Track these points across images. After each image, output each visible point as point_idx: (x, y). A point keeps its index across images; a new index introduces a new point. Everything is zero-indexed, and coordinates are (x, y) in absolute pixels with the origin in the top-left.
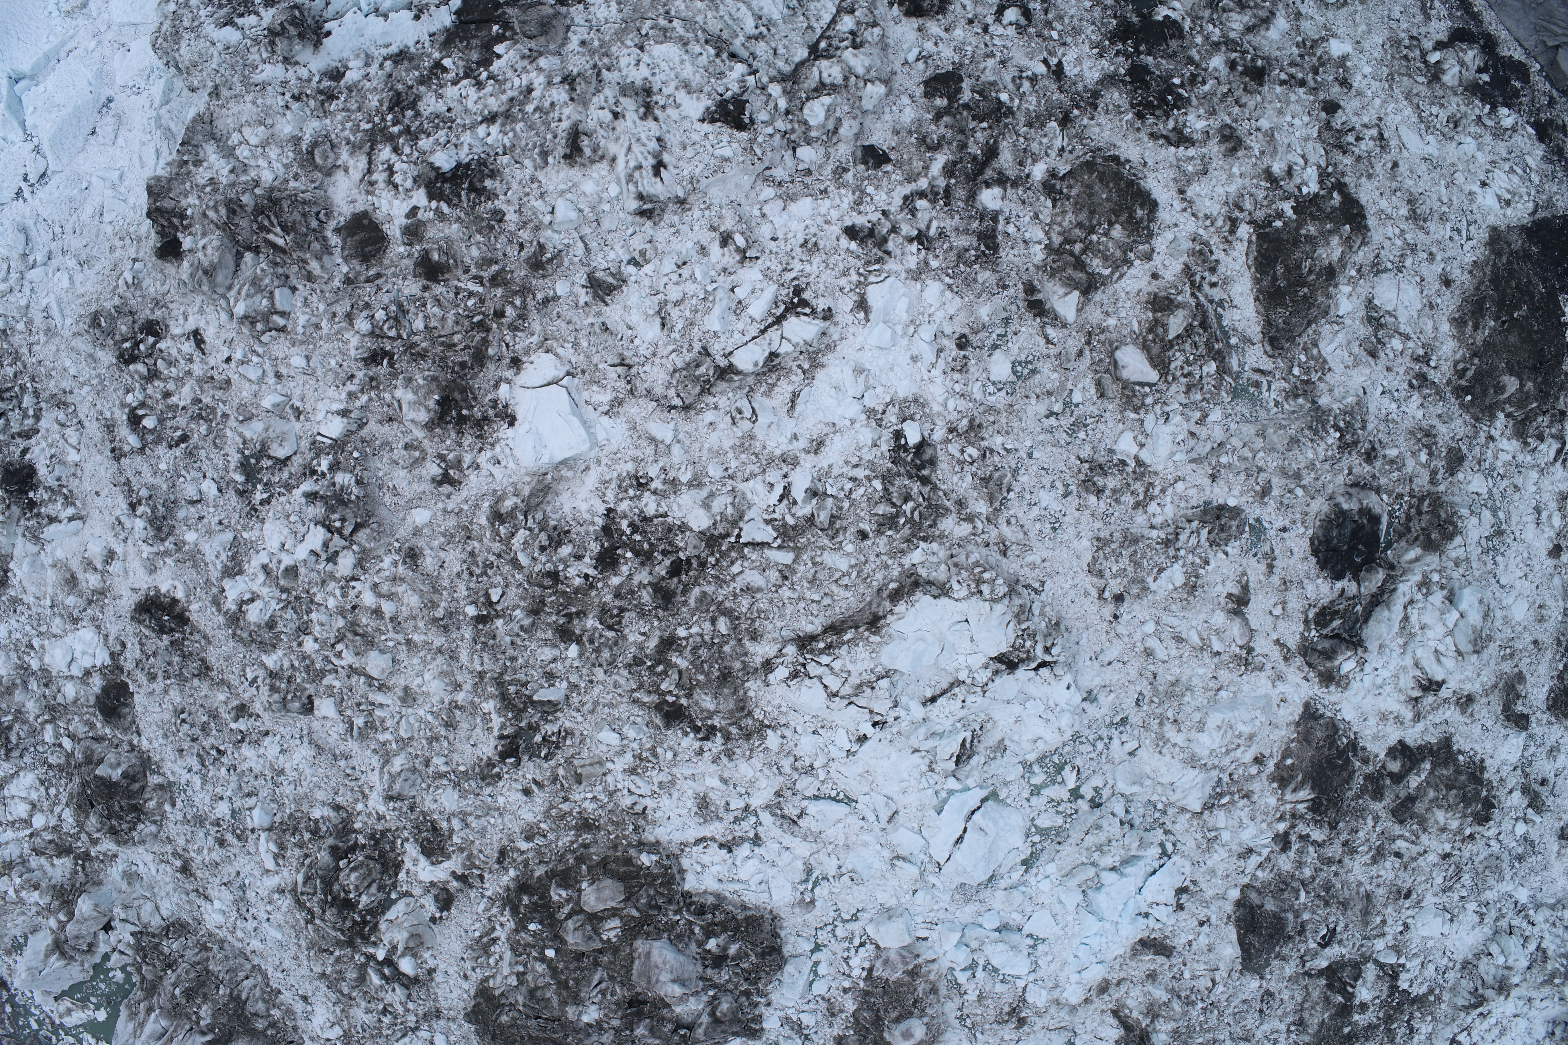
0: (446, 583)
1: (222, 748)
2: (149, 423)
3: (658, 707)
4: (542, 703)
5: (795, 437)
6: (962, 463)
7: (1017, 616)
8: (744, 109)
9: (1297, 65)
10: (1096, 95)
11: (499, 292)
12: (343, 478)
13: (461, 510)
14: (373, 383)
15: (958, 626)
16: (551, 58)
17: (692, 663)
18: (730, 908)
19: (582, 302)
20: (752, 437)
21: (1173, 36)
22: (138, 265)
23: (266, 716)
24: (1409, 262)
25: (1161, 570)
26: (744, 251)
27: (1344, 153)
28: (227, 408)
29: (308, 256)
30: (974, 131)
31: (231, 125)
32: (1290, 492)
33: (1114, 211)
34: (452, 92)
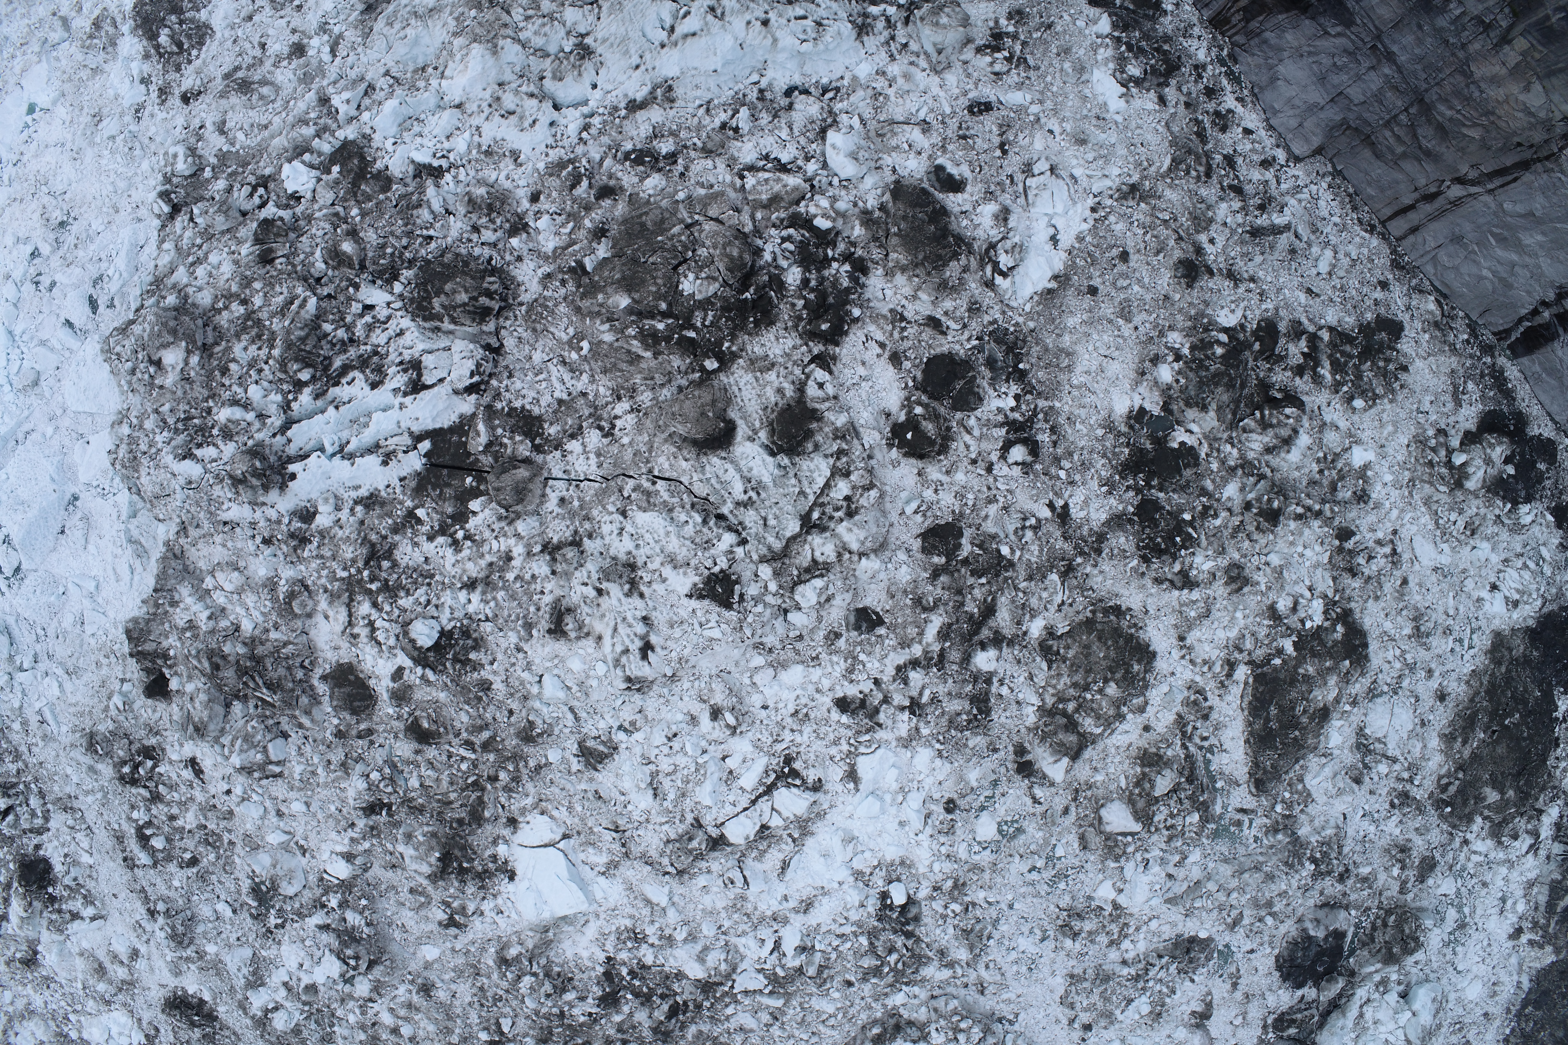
0: (459, 1011)
2: (158, 843)
5: (786, 898)
6: (944, 917)
8: (732, 592)
10: (1101, 537)
11: (492, 757)
13: (468, 951)
14: (373, 831)
16: (529, 520)
19: (574, 771)
20: (744, 898)
21: (1187, 466)
22: (127, 687)
24: (1405, 683)
25: (1130, 1001)
26: (735, 728)
27: (1354, 576)
28: (233, 837)
29: (297, 713)
30: (972, 587)
31: (202, 564)
32: (1260, 920)
33: (1111, 669)
34: (429, 548)
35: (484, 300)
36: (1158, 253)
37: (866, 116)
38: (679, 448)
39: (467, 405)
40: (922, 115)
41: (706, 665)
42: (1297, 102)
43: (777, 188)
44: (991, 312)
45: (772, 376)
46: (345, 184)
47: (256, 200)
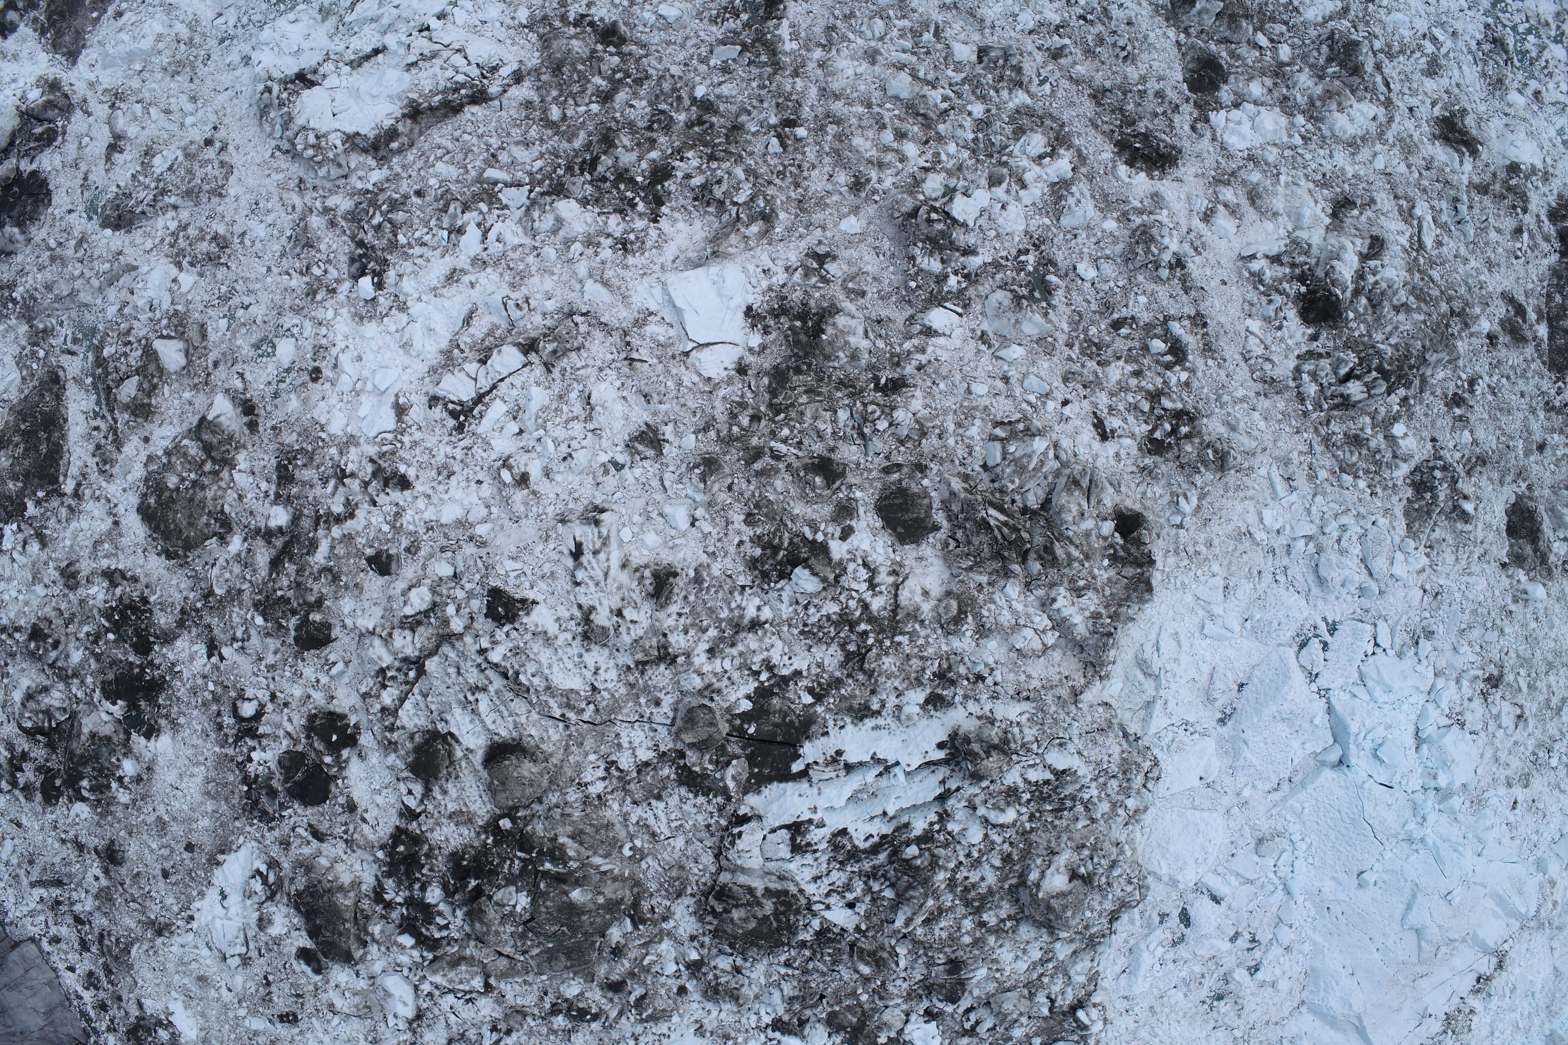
0: (827, 160)
1: (1082, 22)
2: (1159, 346)
3: (623, 41)
4: (734, 44)
5: (472, 285)
6: (328, 261)
10: (181, 624)
11: (755, 441)
12: (932, 265)
13: (807, 227)
14: (897, 361)
15: (343, 111)
16: (690, 688)
17: (589, 81)
19: (670, 426)
20: (513, 286)
21: (110, 683)
22: (1177, 520)
23: (1030, 47)
25: (170, 169)
26: (504, 466)
28: (1067, 351)
29: (963, 495)
30: (290, 588)
31: (1057, 655)
32: (61, 244)
33: (172, 500)
34: (801, 663)
35: (720, 908)
36: (138, 874)
37: (383, 1025)
38: (537, 748)
39: (752, 802)
40: (336, 1020)
41: (529, 530)
42: (27, 992)
43: (452, 975)
44: (272, 840)
45: (452, 807)
46: (871, 1025)
47: (973, 1017)
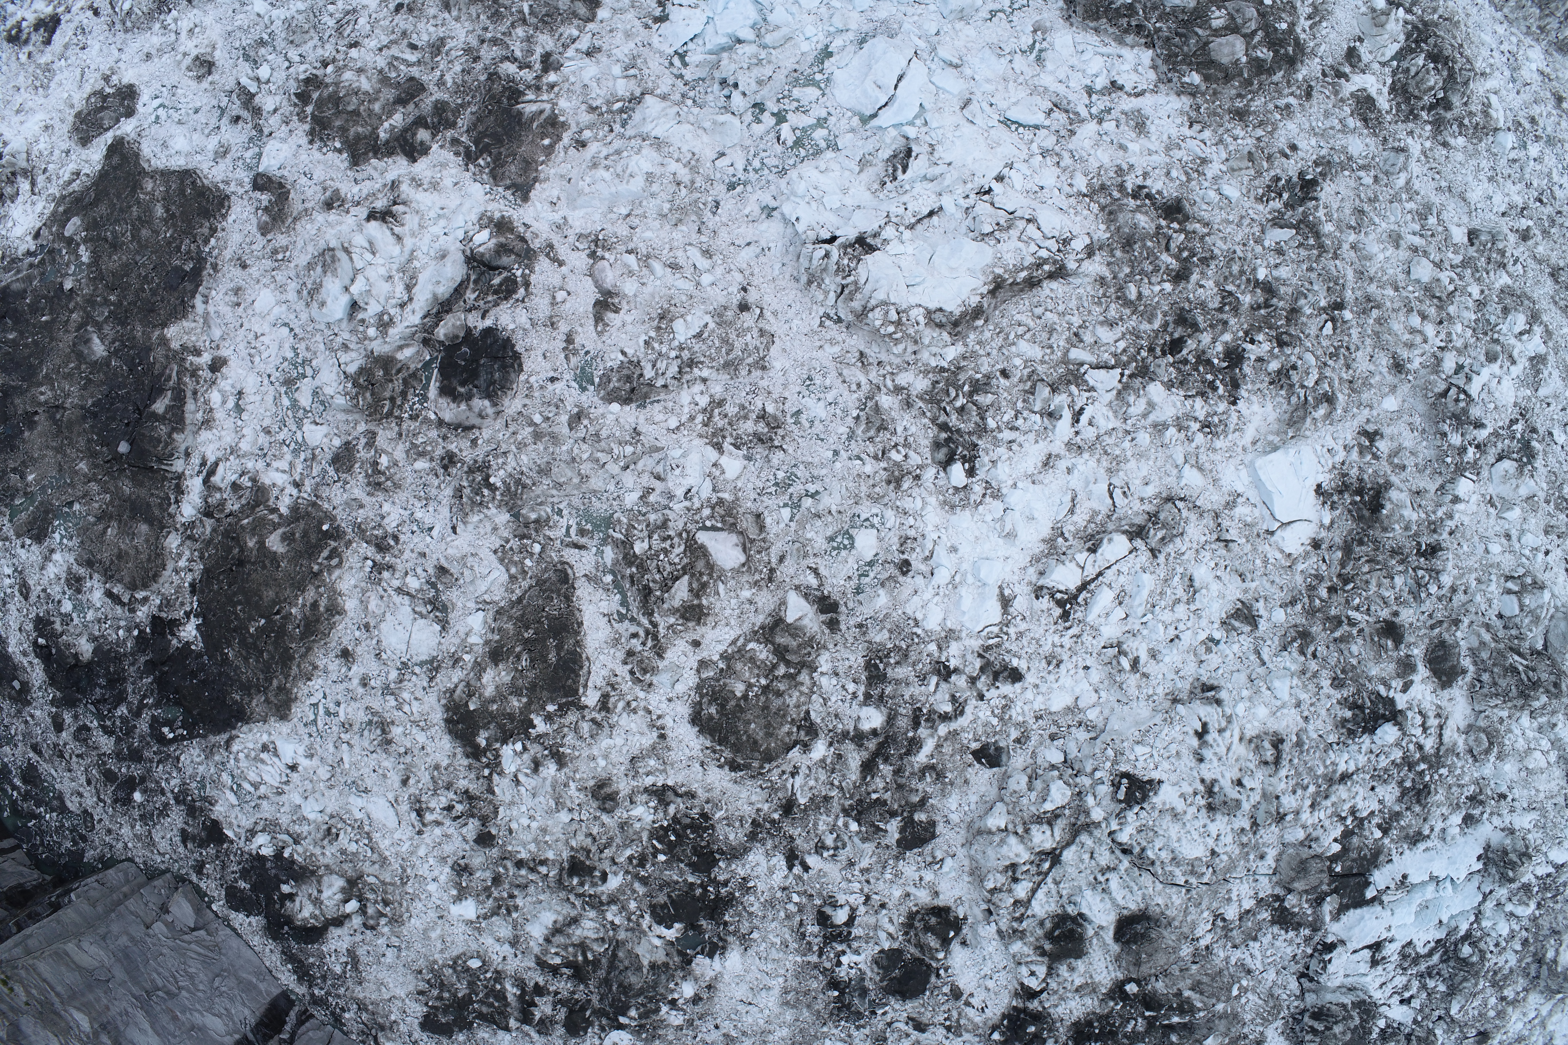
0: (1368, 341)
3: (1187, 218)
4: (1286, 228)
5: (1069, 471)
6: (906, 445)
7: (857, 289)
8: (1126, 793)
9: (518, 886)
10: (752, 837)
11: (1333, 612)
12: (1456, 439)
13: (1358, 407)
14: (1434, 527)
15: (918, 280)
16: (1293, 840)
17: (1157, 258)
18: (1111, 30)
19: (1262, 601)
20: (1109, 471)
21: (664, 906)
24: (394, 675)
25: (699, 336)
26: (1119, 653)
27: (466, 792)
28: (1547, 508)
29: (1493, 645)
30: (886, 790)
32: (548, 418)
33: (740, 708)
34: (1374, 805)
35: (1320, 1027)
38: (1163, 913)
39: (1335, 932)
41: (1142, 711)
44: (862, 1037)
45: (1078, 982)
